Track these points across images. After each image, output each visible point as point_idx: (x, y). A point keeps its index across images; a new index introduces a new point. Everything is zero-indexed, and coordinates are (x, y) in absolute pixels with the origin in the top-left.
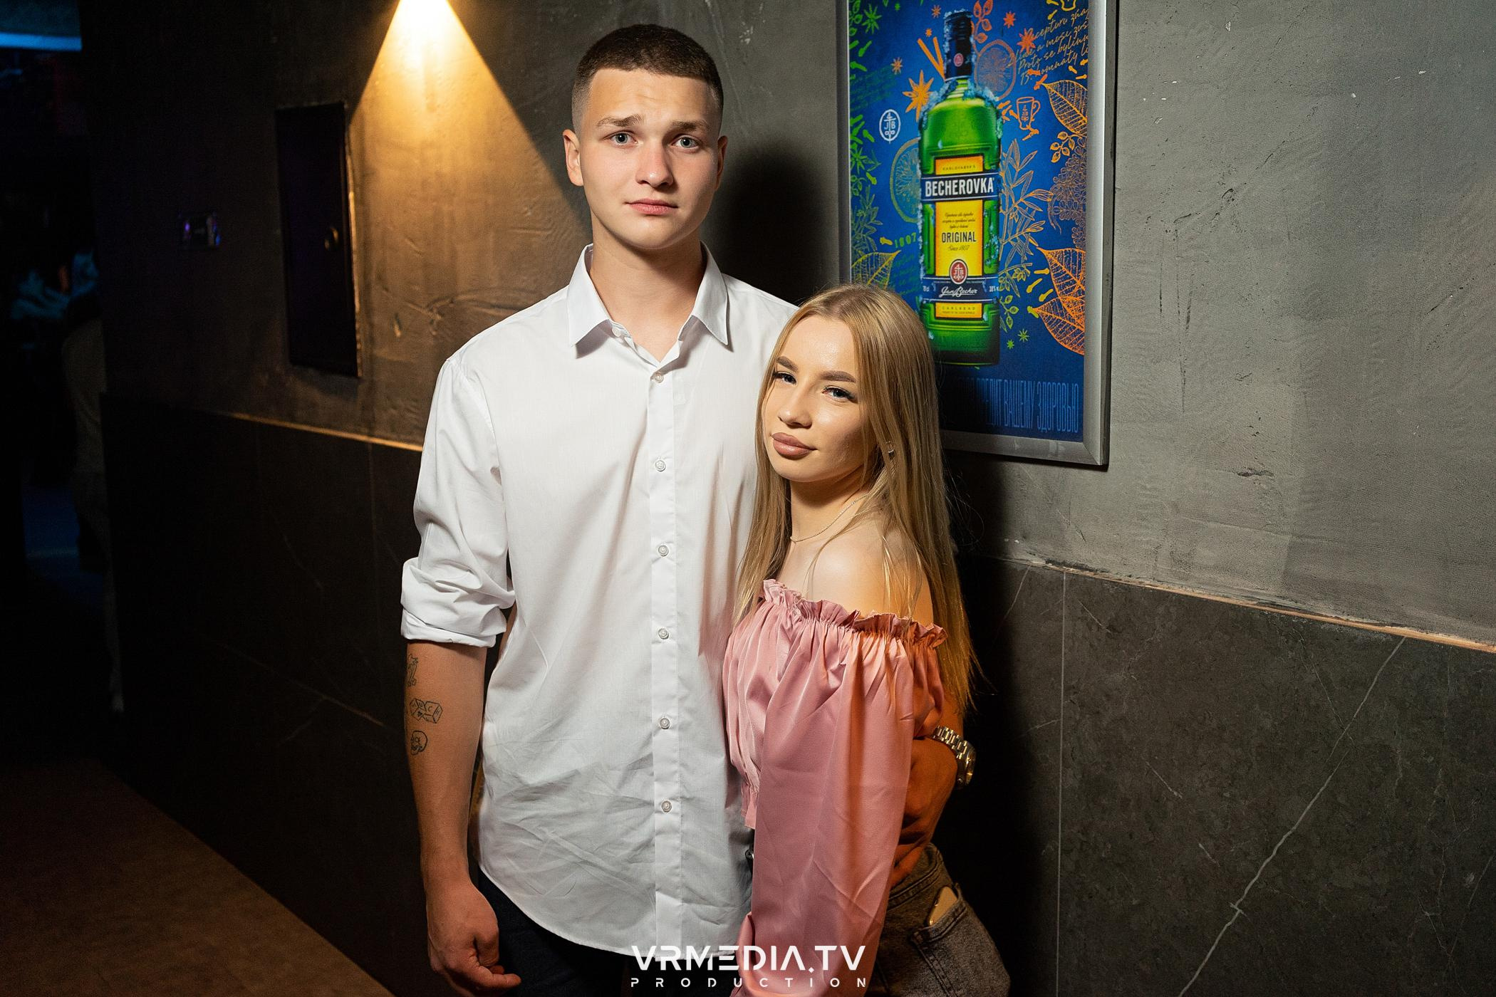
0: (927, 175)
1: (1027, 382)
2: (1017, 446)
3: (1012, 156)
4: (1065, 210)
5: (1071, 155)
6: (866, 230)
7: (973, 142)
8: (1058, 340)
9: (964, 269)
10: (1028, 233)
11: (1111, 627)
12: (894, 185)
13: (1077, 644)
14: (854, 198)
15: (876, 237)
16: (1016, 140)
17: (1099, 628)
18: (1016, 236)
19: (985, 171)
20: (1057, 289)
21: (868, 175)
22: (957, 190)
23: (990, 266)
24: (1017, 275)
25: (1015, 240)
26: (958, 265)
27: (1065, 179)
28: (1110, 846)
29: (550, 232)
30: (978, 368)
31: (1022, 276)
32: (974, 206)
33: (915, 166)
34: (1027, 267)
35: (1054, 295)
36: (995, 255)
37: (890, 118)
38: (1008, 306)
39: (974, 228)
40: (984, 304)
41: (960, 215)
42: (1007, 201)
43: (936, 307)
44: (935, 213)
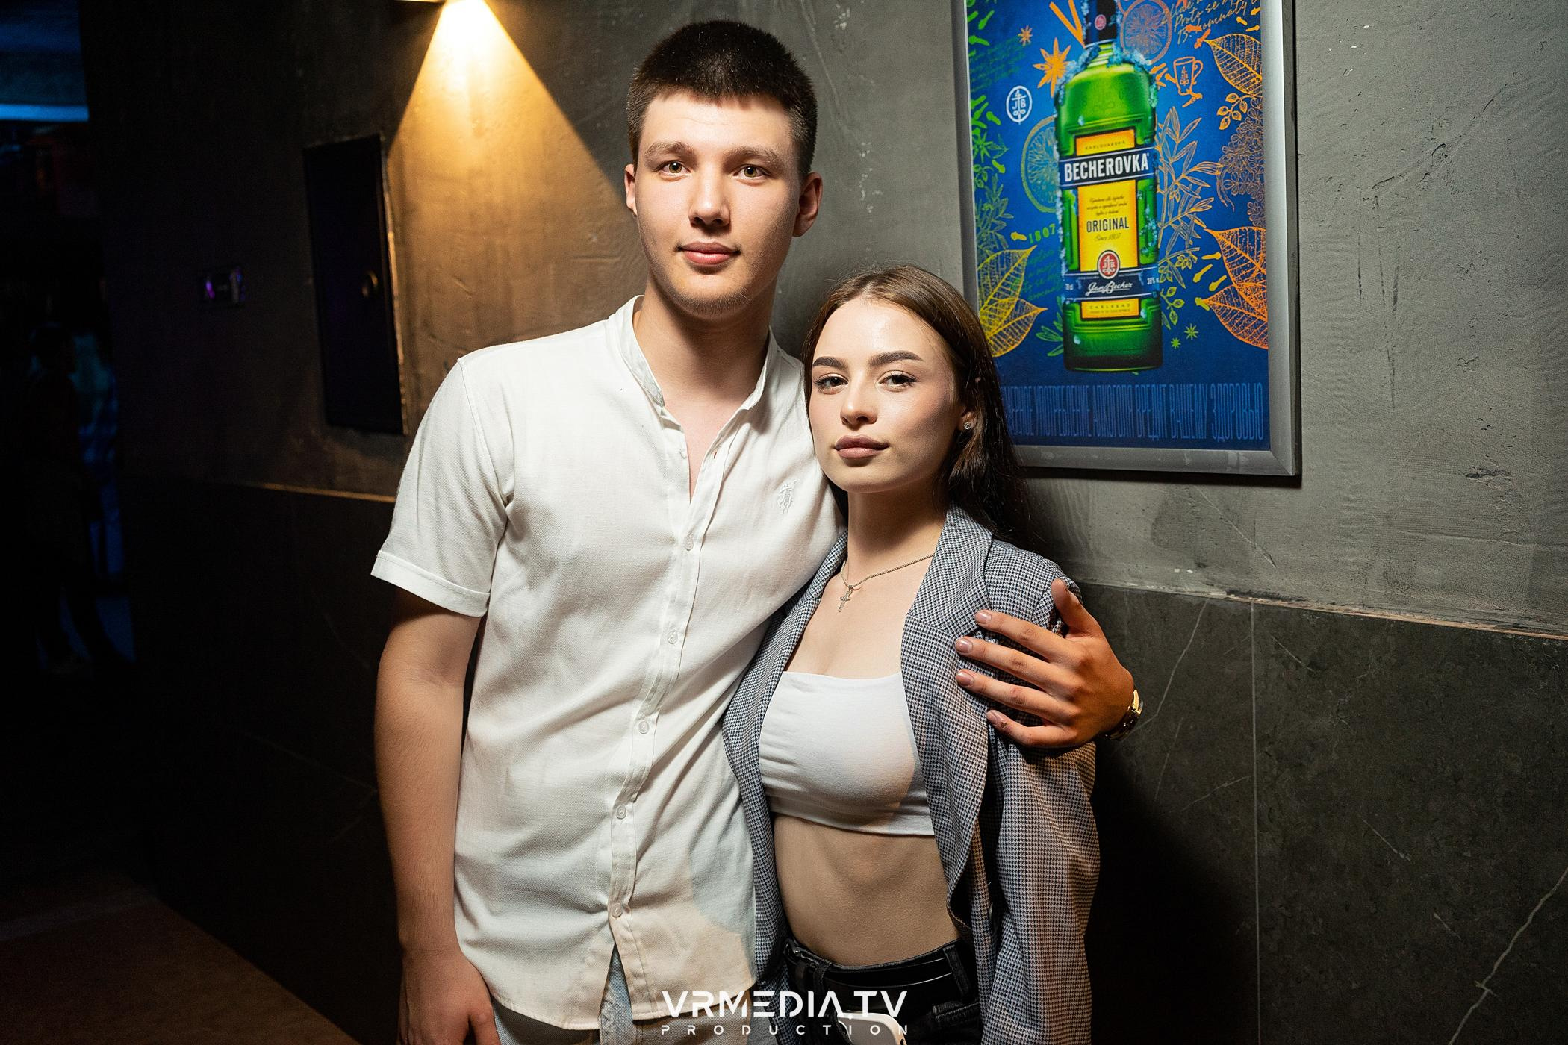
0: (1067, 157)
1: (1198, 387)
2: (1188, 461)
3: (1171, 126)
4: (1238, 183)
5: (1243, 119)
6: (993, 226)
7: (1124, 115)
8: (1234, 334)
9: (1115, 261)
10: (1193, 213)
11: (1312, 664)
12: (1026, 170)
13: (1271, 686)
14: (978, 190)
15: (1006, 233)
16: (1174, 107)
17: (1298, 666)
18: (1179, 217)
19: (1137, 146)
20: (1231, 276)
21: (994, 163)
22: (1104, 171)
23: (1147, 255)
24: (1181, 262)
25: (1177, 222)
26: (1108, 257)
27: (1236, 148)
28: (1321, 921)
29: (618, 259)
30: (1136, 374)
31: (1187, 264)
32: (1127, 187)
33: (1051, 147)
34: (1193, 253)
35: (1228, 282)
36: (1153, 242)
37: (1018, 96)
38: (1171, 299)
39: (1127, 213)
40: (1141, 299)
41: (1109, 199)
42: (1166, 178)
43: (1083, 307)
44: (1077, 200)
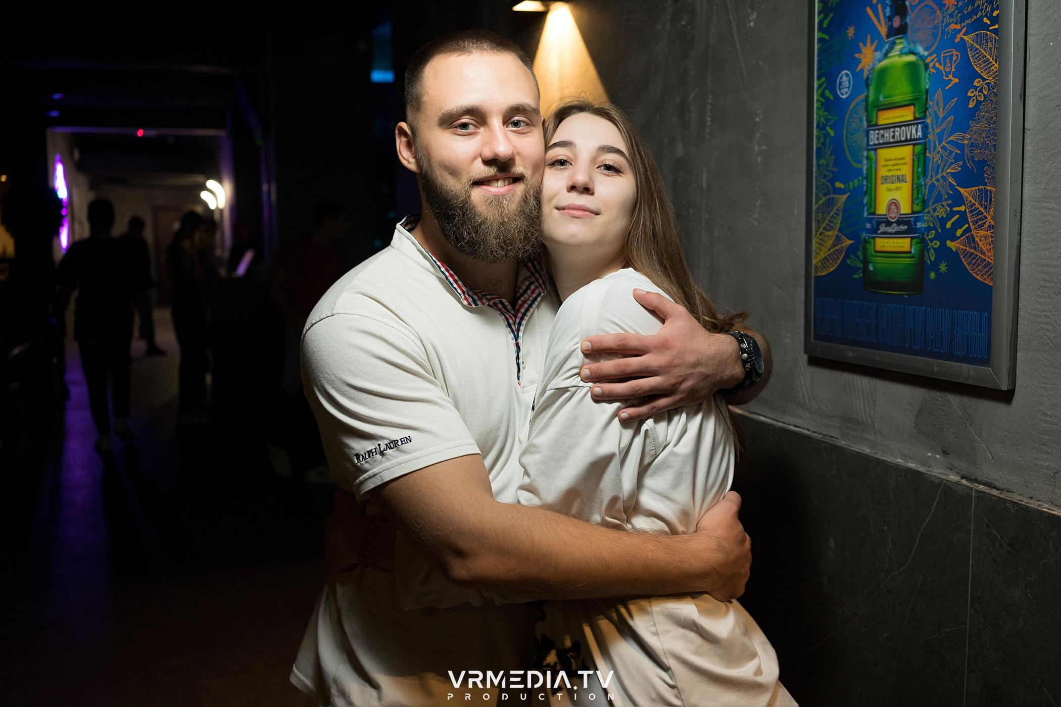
0: (873, 125)
1: (945, 311)
2: (936, 369)
3: (937, 105)
4: (979, 151)
5: (984, 100)
6: (825, 176)
7: (909, 94)
8: (971, 272)
9: (897, 208)
10: (948, 173)
11: (1011, 545)
12: (847, 136)
13: (983, 557)
14: (818, 148)
15: (832, 182)
16: (940, 89)
17: (1001, 544)
18: (939, 176)
19: (916, 119)
20: (971, 224)
21: (828, 128)
22: (893, 137)
23: (918, 205)
24: (939, 212)
25: (938, 180)
26: (893, 204)
27: (979, 122)
30: (906, 297)
31: (943, 213)
32: (906, 152)
33: (862, 118)
34: (947, 205)
35: (968, 230)
36: (922, 194)
37: (845, 78)
38: (931, 240)
39: (906, 170)
40: (912, 238)
41: (895, 159)
42: (932, 144)
43: (876, 242)
44: (876, 159)
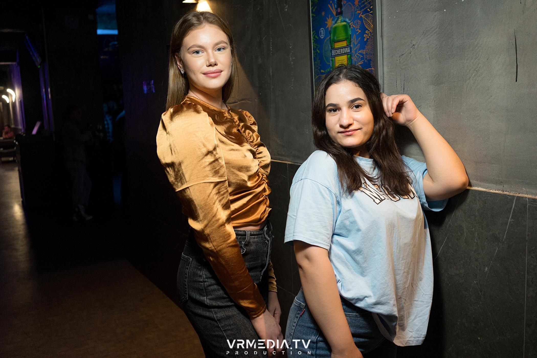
0: (333, 48)
3: (354, 40)
4: (368, 56)
5: (369, 38)
6: (317, 68)
7: (345, 36)
12: (324, 53)
14: (314, 58)
15: (320, 70)
16: (355, 34)
19: (347, 45)
21: (317, 50)
22: (340, 52)
27: (368, 46)
32: (345, 57)
33: (329, 46)
37: (322, 31)
41: (341, 60)
42: (353, 54)
44: (335, 61)
